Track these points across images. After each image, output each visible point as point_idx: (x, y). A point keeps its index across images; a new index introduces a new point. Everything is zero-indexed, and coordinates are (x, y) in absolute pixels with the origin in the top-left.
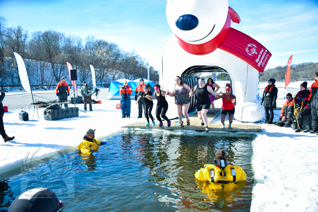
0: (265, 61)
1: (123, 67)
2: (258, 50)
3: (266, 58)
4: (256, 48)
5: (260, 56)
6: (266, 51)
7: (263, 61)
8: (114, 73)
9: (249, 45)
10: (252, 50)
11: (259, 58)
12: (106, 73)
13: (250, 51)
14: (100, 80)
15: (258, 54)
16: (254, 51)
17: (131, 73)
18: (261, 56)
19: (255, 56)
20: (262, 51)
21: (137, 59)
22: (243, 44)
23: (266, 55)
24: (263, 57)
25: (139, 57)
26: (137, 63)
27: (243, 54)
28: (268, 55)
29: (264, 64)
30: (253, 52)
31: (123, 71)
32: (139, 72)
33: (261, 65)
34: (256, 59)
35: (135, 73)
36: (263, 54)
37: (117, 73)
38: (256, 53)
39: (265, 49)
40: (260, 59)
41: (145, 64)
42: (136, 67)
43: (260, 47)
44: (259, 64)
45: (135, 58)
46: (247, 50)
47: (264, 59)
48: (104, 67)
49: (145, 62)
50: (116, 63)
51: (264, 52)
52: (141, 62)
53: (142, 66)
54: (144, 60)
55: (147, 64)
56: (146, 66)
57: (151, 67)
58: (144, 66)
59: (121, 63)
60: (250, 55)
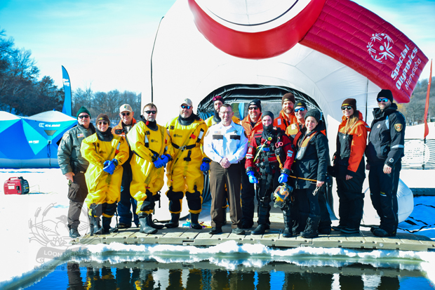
0: (413, 75)
2: (397, 50)
3: (415, 69)
4: (391, 44)
5: (399, 63)
6: (415, 51)
7: (408, 75)
9: (375, 37)
10: (382, 48)
11: (398, 68)
13: (378, 52)
15: (397, 58)
16: (387, 52)
18: (404, 64)
20: (406, 51)
21: (4, 55)
22: (360, 33)
23: (413, 61)
24: (408, 66)
25: (14, 48)
26: (4, 64)
27: (360, 59)
28: (419, 61)
29: (409, 82)
30: (385, 54)
32: (11, 91)
33: (403, 87)
34: (391, 70)
36: (407, 58)
38: (392, 57)
39: (412, 45)
40: (401, 70)
41: (28, 70)
43: (400, 40)
44: (399, 83)
46: (370, 48)
47: (410, 71)
49: (28, 64)
51: (410, 52)
52: (16, 62)
53: (19, 74)
54: (26, 60)
55: (35, 71)
56: (32, 76)
57: (43, 79)
58: (25, 76)
60: (378, 60)
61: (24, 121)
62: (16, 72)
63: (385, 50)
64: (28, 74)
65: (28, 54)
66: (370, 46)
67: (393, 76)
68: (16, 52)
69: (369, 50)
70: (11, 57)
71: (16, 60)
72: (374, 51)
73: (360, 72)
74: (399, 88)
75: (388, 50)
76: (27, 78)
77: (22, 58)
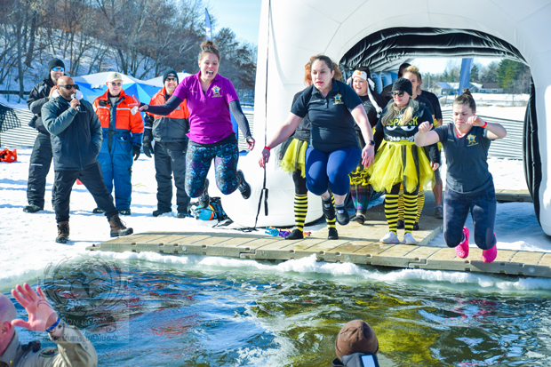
1: (113, 24)
8: (75, 48)
12: (42, 47)
14: (16, 72)
17: (146, 54)
26: (169, 11)
31: (115, 42)
32: (177, 48)
35: (160, 52)
37: (89, 47)
41: (200, 19)
42: (165, 28)
48: (35, 22)
50: (83, 8)
52: (186, 9)
53: (188, 25)
54: (198, 5)
55: (210, 21)
57: (221, 33)
58: (196, 28)
59: (103, 9)
61: (138, 86)
62: (185, 23)
64: (201, 25)
71: (185, 4)
76: (198, 31)
77: (193, 3)
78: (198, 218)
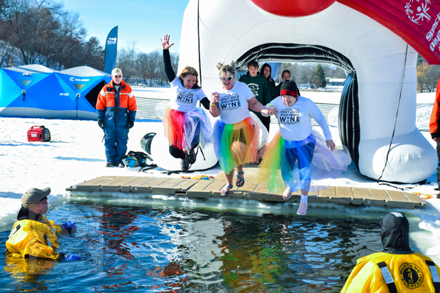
1: (17, 32)
2: (433, 11)
4: (428, 5)
5: (435, 25)
10: (419, 9)
11: (433, 30)
13: (416, 12)
15: (433, 20)
16: (423, 13)
17: (39, 52)
18: (438, 26)
19: (426, 26)
21: (56, 16)
26: (56, 25)
30: (422, 15)
31: (15, 44)
32: (61, 49)
35: (50, 51)
38: (429, 18)
40: (436, 31)
41: (77, 30)
42: (51, 35)
43: (437, 2)
44: (433, 44)
45: (49, 14)
46: (408, 10)
49: (76, 25)
52: (67, 24)
53: (68, 34)
54: (75, 21)
55: (83, 32)
56: (80, 36)
57: (91, 40)
58: (74, 36)
59: (10, 22)
60: (414, 21)
62: (66, 32)
63: (422, 11)
64: (77, 34)
65: (77, 16)
66: (408, 6)
67: (427, 38)
68: (66, 13)
69: (407, 10)
70: (61, 18)
71: (66, 21)
72: (412, 12)
73: (395, 33)
74: (433, 50)
75: (425, 11)
76: (75, 38)
77: (71, 20)
78: (127, 166)
